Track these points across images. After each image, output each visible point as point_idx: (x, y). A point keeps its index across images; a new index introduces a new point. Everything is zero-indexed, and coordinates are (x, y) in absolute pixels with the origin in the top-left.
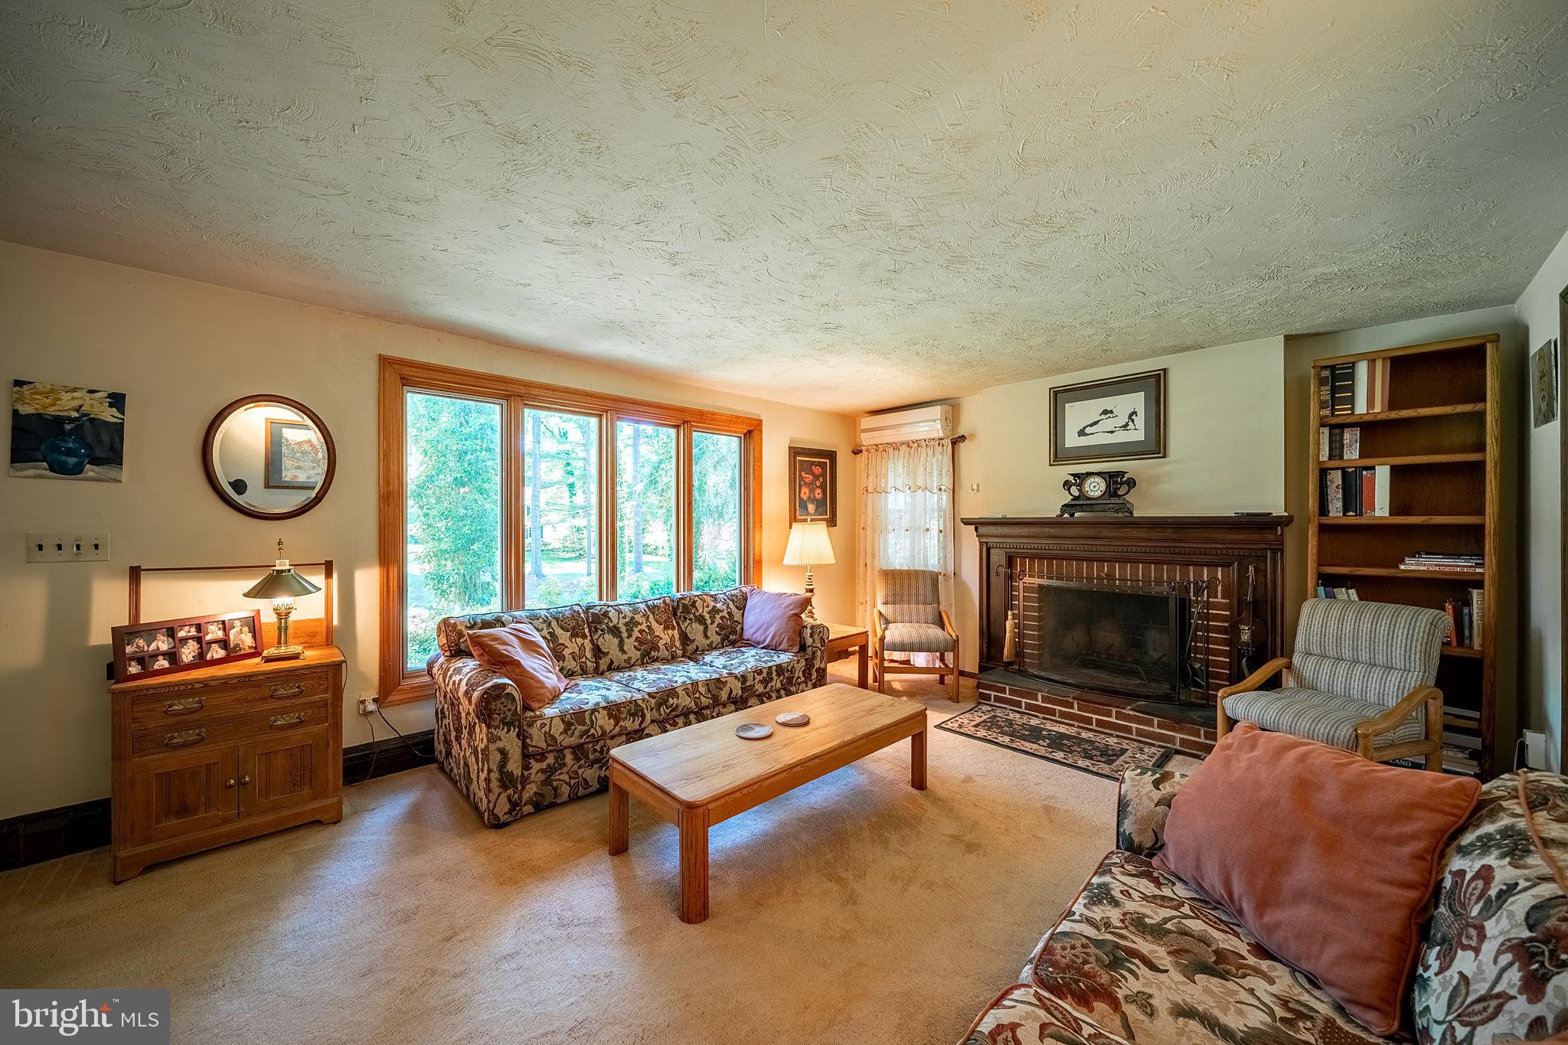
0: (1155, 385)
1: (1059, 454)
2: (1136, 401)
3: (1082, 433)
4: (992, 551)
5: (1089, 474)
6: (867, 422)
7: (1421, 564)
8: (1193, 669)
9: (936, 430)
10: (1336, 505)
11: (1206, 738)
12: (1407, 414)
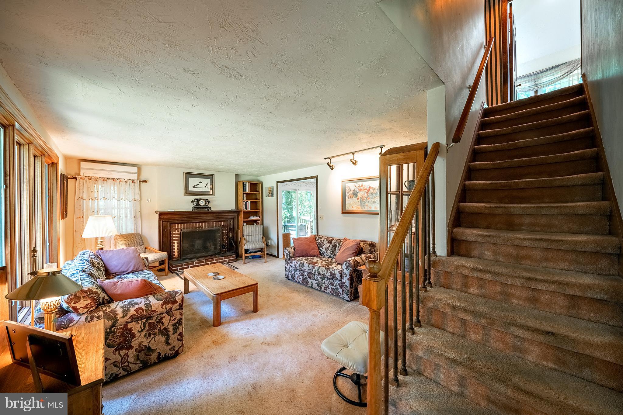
0: (211, 177)
1: (187, 192)
2: (208, 181)
3: (194, 187)
4: (164, 222)
5: (201, 199)
7: (253, 218)
8: (224, 245)
9: (135, 177)
10: (244, 208)
11: (233, 258)
12: (253, 193)
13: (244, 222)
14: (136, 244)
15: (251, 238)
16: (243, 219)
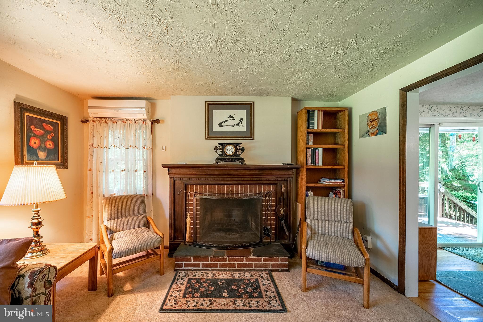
0: (250, 108)
1: (210, 134)
2: (242, 114)
3: (220, 125)
4: (176, 182)
5: (227, 144)
6: (92, 103)
7: (326, 182)
8: (267, 229)
9: (142, 114)
10: (310, 161)
11: (281, 261)
12: (328, 130)
13: (308, 189)
14: (130, 213)
15: (324, 227)
16: (307, 183)
